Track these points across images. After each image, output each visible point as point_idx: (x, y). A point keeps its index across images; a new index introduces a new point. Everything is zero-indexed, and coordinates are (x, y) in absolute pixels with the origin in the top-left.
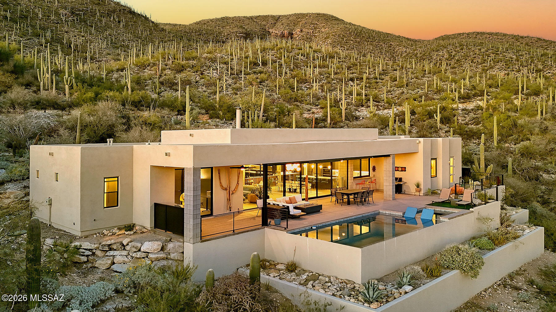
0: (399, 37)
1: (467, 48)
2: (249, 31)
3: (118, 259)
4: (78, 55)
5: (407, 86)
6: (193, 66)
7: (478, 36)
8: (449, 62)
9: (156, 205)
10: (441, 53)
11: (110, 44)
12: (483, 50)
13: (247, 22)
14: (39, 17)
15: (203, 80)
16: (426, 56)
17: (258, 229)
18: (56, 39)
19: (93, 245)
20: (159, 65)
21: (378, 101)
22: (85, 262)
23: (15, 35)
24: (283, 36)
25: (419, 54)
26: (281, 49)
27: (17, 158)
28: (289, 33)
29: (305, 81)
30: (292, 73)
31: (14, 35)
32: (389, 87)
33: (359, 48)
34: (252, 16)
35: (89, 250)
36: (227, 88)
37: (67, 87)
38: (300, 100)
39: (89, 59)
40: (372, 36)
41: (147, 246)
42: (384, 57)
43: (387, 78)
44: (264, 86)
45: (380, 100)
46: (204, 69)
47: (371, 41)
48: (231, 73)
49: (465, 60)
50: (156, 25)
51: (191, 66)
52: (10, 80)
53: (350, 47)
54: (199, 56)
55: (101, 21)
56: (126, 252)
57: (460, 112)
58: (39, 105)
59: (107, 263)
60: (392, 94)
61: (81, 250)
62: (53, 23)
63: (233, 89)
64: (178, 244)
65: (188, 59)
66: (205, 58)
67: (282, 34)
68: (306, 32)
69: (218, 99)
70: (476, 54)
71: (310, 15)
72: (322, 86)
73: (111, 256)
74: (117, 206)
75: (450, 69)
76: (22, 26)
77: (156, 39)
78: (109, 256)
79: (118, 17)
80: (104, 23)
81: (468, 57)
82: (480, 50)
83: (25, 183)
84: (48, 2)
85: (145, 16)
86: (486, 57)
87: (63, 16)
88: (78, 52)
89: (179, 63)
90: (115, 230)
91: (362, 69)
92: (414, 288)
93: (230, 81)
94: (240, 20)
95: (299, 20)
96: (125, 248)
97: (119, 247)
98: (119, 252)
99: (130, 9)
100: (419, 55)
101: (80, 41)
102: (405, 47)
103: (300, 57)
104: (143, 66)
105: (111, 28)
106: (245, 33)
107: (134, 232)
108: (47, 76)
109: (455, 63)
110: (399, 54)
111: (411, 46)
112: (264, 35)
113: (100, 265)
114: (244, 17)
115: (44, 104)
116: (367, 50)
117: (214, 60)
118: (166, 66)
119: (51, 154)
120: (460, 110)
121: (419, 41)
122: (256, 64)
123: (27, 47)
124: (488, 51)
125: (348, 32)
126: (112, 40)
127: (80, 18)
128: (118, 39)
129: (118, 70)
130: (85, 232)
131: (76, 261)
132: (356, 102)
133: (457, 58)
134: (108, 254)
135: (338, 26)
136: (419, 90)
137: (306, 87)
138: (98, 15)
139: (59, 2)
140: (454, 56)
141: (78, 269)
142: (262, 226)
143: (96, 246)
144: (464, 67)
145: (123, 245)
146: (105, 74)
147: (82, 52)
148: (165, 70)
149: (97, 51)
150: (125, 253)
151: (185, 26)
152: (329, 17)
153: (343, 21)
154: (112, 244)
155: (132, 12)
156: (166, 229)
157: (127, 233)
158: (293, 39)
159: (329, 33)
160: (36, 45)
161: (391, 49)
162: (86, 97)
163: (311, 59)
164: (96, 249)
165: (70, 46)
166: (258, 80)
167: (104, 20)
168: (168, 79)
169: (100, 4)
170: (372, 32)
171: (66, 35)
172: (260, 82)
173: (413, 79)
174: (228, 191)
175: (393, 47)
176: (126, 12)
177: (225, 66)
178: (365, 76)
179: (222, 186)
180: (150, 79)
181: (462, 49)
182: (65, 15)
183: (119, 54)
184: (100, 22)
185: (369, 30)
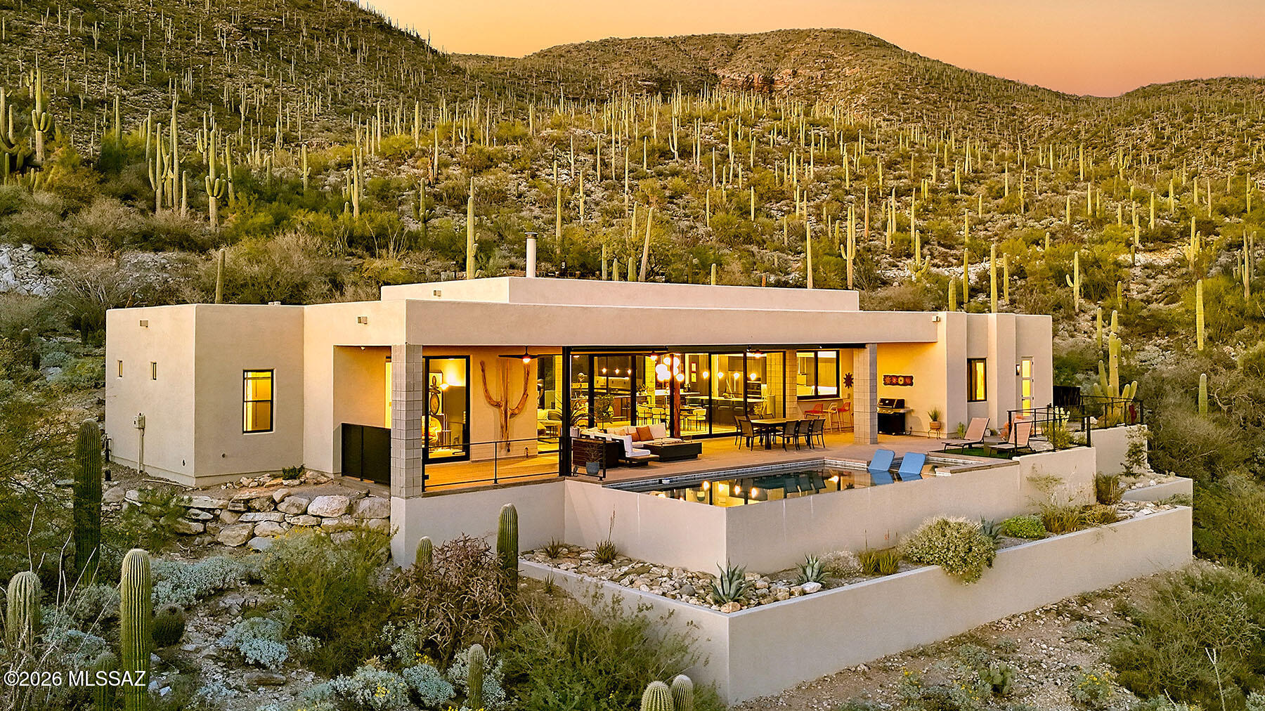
0: (1036, 89)
1: (1201, 118)
2: (666, 75)
3: (262, 527)
4: (255, 131)
5: (1026, 209)
6: (514, 157)
7: (1234, 88)
8: (1156, 153)
9: (346, 428)
10: (1137, 131)
11: (332, 104)
12: (1241, 124)
13: (664, 50)
14: (168, 39)
15: (534, 191)
16: (1098, 136)
17: (550, 481)
18: (205, 93)
19: (215, 501)
20: (433, 154)
21: (950, 246)
22: (199, 534)
23: (111, 83)
24: (748, 86)
25: (1083, 133)
26: (731, 118)
27: (89, 348)
28: (765, 79)
29: (780, 196)
30: (751, 175)
31: (109, 82)
32: (980, 213)
33: (934, 117)
34: (675, 37)
35: (209, 510)
36: (588, 211)
37: (212, 200)
38: (758, 239)
39: (279, 140)
40: (968, 86)
41: (319, 505)
42: (998, 139)
43: (981, 190)
44: (679, 207)
45: (954, 243)
46: (541, 166)
47: (965, 100)
48: (602, 176)
49: (1197, 148)
50: (442, 59)
51: (510, 158)
52: (87, 184)
53: (912, 113)
54: (530, 133)
55: (311, 48)
56: (279, 514)
57: (1137, 271)
58: (148, 240)
59: (240, 535)
60: (986, 230)
61: (192, 511)
62: (199, 54)
63: (606, 212)
64: (378, 500)
65: (503, 141)
66: (544, 139)
67: (747, 81)
68: (805, 76)
69: (558, 234)
70: (1223, 133)
71: (817, 33)
72: (818, 207)
73: (249, 522)
74: (271, 430)
75: (1158, 171)
76: (127, 60)
77: (441, 93)
78: (246, 522)
79: (352, 38)
80: (317, 53)
81: (1204, 139)
82: (1234, 122)
83: (99, 396)
84: (188, 4)
85: (415, 35)
86: (1250, 140)
87: (222, 37)
88: (255, 123)
89: (481, 151)
90: (266, 479)
91: (922, 167)
92: (824, 587)
93: (598, 195)
94: (646, 48)
95: (789, 46)
96: (278, 508)
97: (266, 505)
98: (264, 514)
99: (380, 19)
100: (1083, 136)
101: (261, 96)
102: (1049, 114)
103: (775, 137)
104: (397, 158)
105: (335, 66)
106: (658, 80)
107: (302, 482)
108: (170, 175)
109: (1172, 156)
110: (1035, 132)
111: (1064, 113)
112: (700, 83)
113: (227, 538)
114: (656, 39)
115: (160, 240)
116: (956, 123)
117: (562, 144)
118: (452, 157)
119: (144, 324)
120: (1139, 269)
121: (1087, 100)
122: (665, 154)
123: (137, 111)
124: (1253, 126)
125: (908, 78)
126: (336, 95)
127: (263, 42)
128: (351, 92)
129: (339, 166)
130: (204, 479)
131: (182, 531)
132: (894, 246)
133: (1175, 144)
134: (243, 518)
135: (884, 62)
136: (1054, 219)
137: (782, 211)
138: (305, 34)
139: (213, 3)
140: (1169, 138)
141: (185, 545)
142: (560, 475)
143: (221, 502)
144: (1193, 165)
145: (274, 501)
146: (306, 174)
147: (266, 124)
148: (446, 166)
149: (299, 122)
150: (276, 516)
151: (514, 61)
152: (863, 38)
153: (898, 50)
154: (252, 499)
155: (384, 28)
156: (363, 476)
157: (285, 483)
158: (774, 93)
159: (861, 79)
160: (157, 107)
161: (1015, 120)
162: (253, 224)
163: (802, 142)
164: (221, 510)
165: (237, 110)
166: (668, 193)
167: (318, 46)
168: (453, 189)
169: (310, 7)
170: (967, 76)
171: (228, 83)
172: (671, 197)
173: (1046, 192)
174: (502, 408)
175: (1019, 114)
176: (370, 26)
177: (590, 158)
178: (926, 184)
179: (488, 397)
180: (412, 188)
181: (1190, 121)
182: (228, 35)
183: (351, 129)
184: (308, 51)
185: (962, 71)
